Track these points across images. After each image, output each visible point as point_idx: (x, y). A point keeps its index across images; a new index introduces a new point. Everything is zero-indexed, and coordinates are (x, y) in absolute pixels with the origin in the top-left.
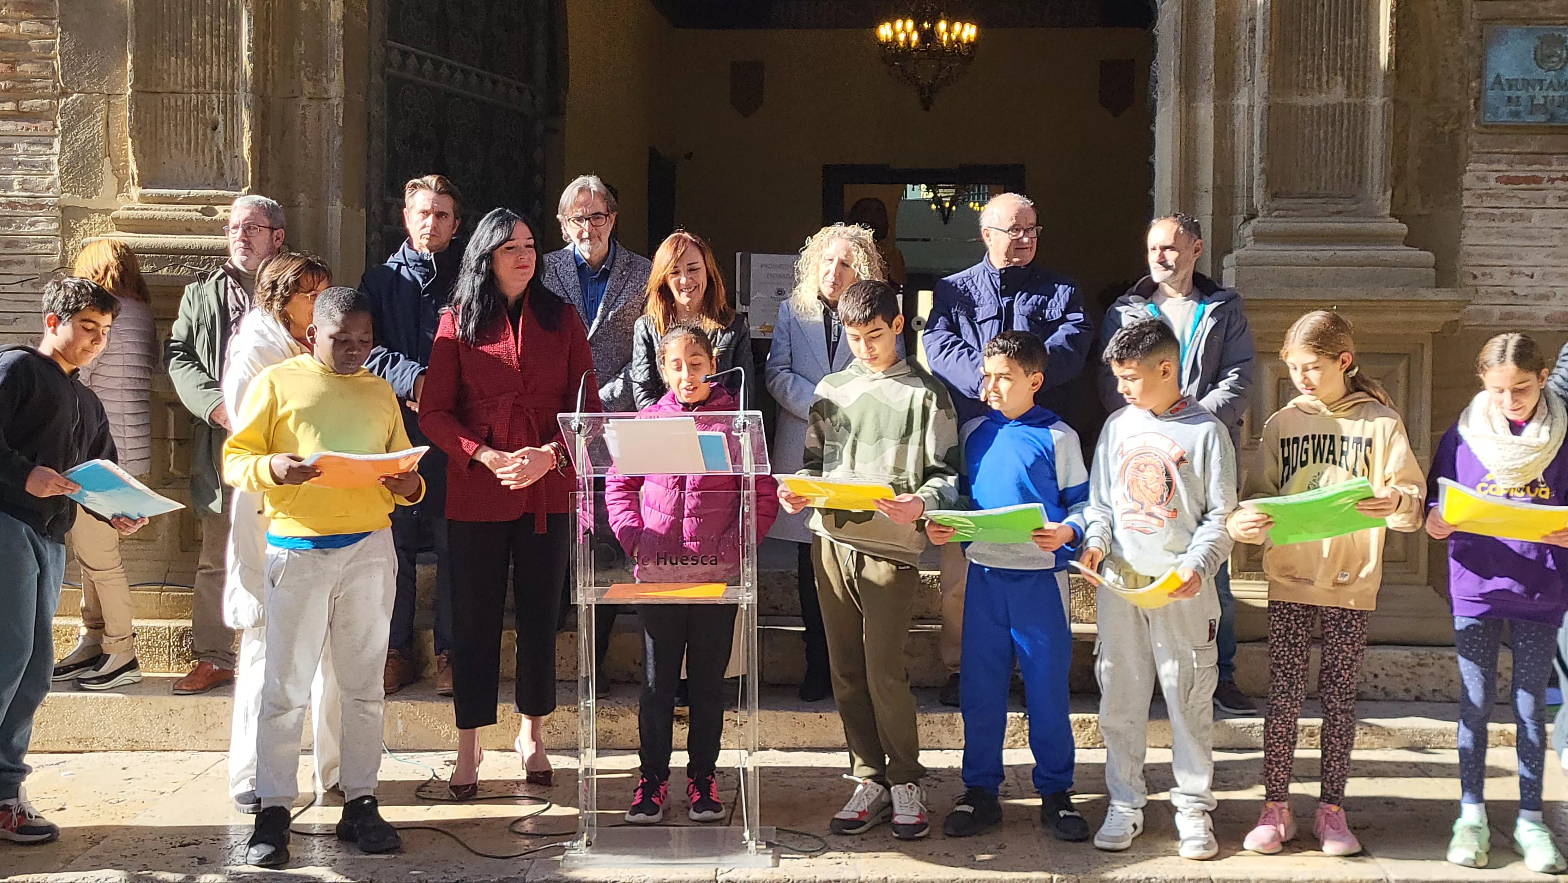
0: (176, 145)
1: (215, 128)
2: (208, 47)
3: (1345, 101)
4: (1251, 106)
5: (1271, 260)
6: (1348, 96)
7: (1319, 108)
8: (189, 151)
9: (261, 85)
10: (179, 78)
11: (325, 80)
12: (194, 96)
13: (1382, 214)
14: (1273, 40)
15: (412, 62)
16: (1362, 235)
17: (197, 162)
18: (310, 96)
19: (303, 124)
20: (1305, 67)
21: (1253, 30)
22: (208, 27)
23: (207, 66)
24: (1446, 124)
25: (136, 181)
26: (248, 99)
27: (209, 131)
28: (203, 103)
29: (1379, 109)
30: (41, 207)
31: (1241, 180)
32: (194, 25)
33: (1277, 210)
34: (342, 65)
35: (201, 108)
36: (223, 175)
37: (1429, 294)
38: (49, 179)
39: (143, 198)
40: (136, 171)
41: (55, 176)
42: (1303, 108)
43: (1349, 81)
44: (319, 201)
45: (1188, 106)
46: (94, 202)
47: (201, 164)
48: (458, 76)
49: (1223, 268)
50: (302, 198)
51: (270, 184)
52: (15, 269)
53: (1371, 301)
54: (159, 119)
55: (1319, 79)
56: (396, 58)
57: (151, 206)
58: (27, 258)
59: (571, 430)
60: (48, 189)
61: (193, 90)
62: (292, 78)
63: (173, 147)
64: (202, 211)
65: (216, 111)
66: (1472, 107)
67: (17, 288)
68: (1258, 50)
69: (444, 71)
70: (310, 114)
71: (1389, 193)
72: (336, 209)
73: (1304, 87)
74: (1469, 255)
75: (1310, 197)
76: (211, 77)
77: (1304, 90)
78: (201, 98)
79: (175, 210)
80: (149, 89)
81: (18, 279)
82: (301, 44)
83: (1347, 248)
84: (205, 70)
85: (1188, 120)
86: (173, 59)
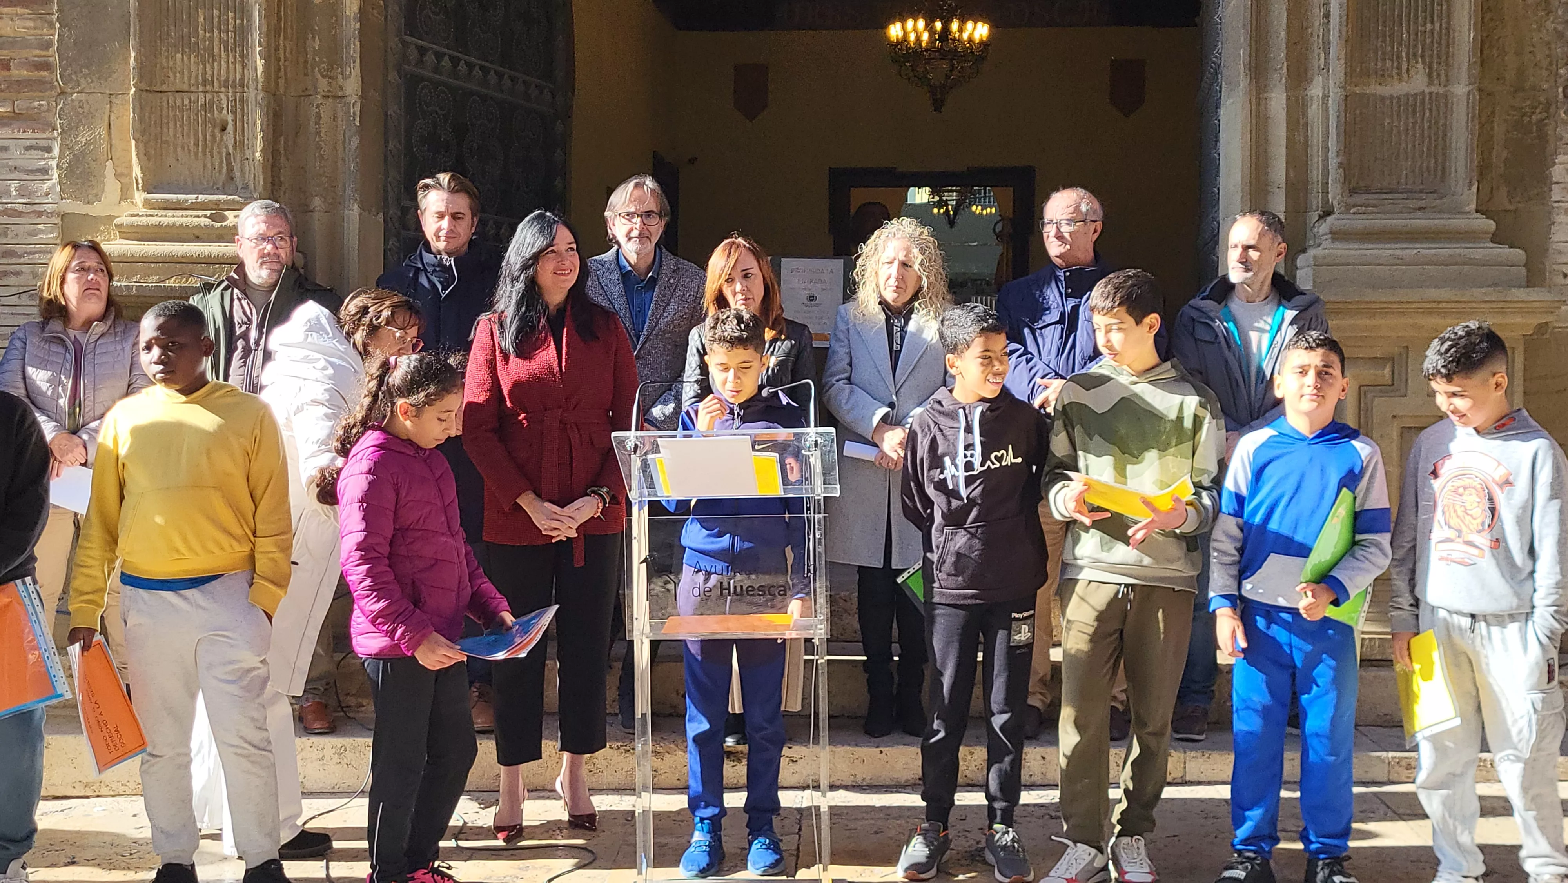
0: (183, 148)
1: (224, 129)
2: (216, 42)
3: (1427, 90)
4: (1326, 97)
5: (1351, 261)
6: (1431, 83)
7: (1399, 98)
8: (196, 154)
9: (273, 84)
10: (186, 78)
11: (340, 76)
12: (201, 95)
13: (1467, 209)
14: (1350, 26)
15: (430, 58)
16: (1448, 232)
17: (205, 166)
18: (324, 94)
19: (317, 123)
20: (1384, 53)
21: (1327, 16)
22: (216, 20)
23: (216, 64)
24: (1533, 113)
25: (140, 186)
26: (259, 98)
27: (217, 131)
28: (212, 102)
29: (1464, 99)
30: (40, 214)
31: (1316, 175)
32: (201, 19)
33: (1354, 206)
34: (358, 60)
35: (208, 107)
36: (232, 179)
37: (1521, 294)
38: (48, 184)
39: (147, 204)
40: (140, 176)
41: (54, 181)
42: (1383, 98)
43: (1430, 68)
44: (335, 206)
45: (1259, 98)
46: (96, 209)
47: (209, 165)
48: (477, 71)
49: (1297, 269)
50: (317, 203)
51: (283, 188)
52: (12, 280)
53: (1461, 302)
54: (165, 121)
55: (1399, 68)
56: (413, 53)
57: (156, 212)
58: (24, 268)
59: (627, 450)
60: (47, 194)
61: (201, 88)
62: (306, 75)
63: (179, 149)
64: (211, 217)
65: (225, 111)
66: (1561, 96)
67: (14, 300)
68: (1334, 37)
69: (462, 67)
70: (326, 113)
71: (1474, 189)
72: (353, 213)
73: (1383, 76)
74: (1560, 253)
75: (1391, 193)
76: (219, 74)
77: (1382, 77)
78: (209, 96)
79: (182, 216)
80: (155, 88)
81: (14, 291)
82: (314, 38)
83: (1431, 246)
84: (213, 68)
85: (1258, 110)
86: (179, 55)
